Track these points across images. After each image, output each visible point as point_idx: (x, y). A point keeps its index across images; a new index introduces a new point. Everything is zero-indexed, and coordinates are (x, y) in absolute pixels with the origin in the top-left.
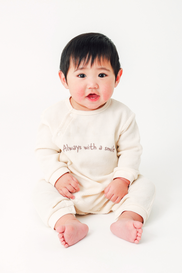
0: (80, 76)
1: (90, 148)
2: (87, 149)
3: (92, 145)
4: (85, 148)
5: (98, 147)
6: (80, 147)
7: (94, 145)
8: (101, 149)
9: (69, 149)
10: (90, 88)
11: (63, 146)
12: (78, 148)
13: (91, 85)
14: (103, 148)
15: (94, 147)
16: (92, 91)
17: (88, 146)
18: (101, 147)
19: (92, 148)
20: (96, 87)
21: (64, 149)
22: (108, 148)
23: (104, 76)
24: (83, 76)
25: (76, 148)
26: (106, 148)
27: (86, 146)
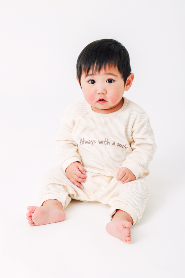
0: (90, 82)
1: (104, 143)
2: (101, 143)
3: (106, 140)
4: (100, 142)
5: (111, 143)
6: (94, 142)
7: (108, 140)
8: (114, 144)
9: (85, 143)
10: (99, 93)
11: (80, 139)
12: (92, 142)
13: (100, 91)
14: (116, 144)
15: (108, 142)
16: (101, 96)
17: (102, 141)
18: (114, 143)
19: (106, 143)
20: (104, 92)
21: (81, 142)
22: (120, 145)
23: (113, 81)
24: (93, 82)
25: (91, 143)
26: (118, 144)
27: (101, 141)
